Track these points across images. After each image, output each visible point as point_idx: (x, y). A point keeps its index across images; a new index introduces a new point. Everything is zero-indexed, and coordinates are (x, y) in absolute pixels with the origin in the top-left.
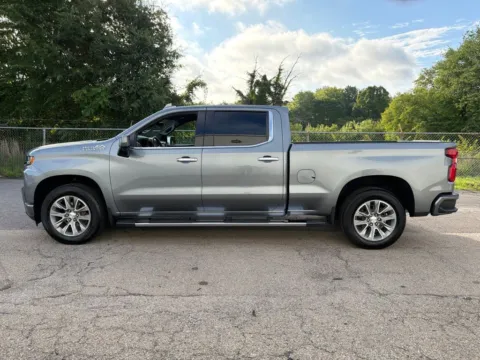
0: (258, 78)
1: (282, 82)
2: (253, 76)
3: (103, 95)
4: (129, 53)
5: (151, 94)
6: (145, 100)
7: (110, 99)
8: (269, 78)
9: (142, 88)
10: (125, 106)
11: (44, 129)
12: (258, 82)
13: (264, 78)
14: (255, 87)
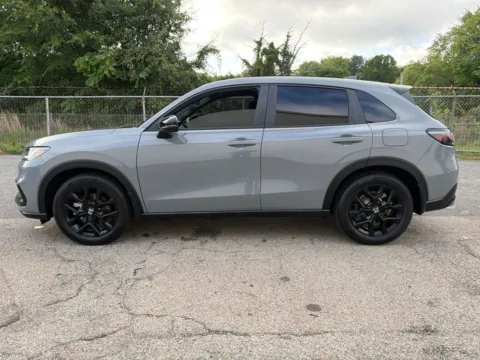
0: (265, 46)
1: (291, 50)
2: (259, 44)
3: (108, 63)
4: (134, 15)
5: (160, 62)
6: (154, 68)
7: (115, 67)
8: (276, 46)
9: (150, 54)
10: (133, 75)
11: (47, 98)
12: (265, 50)
13: (272, 45)
14: (262, 55)
